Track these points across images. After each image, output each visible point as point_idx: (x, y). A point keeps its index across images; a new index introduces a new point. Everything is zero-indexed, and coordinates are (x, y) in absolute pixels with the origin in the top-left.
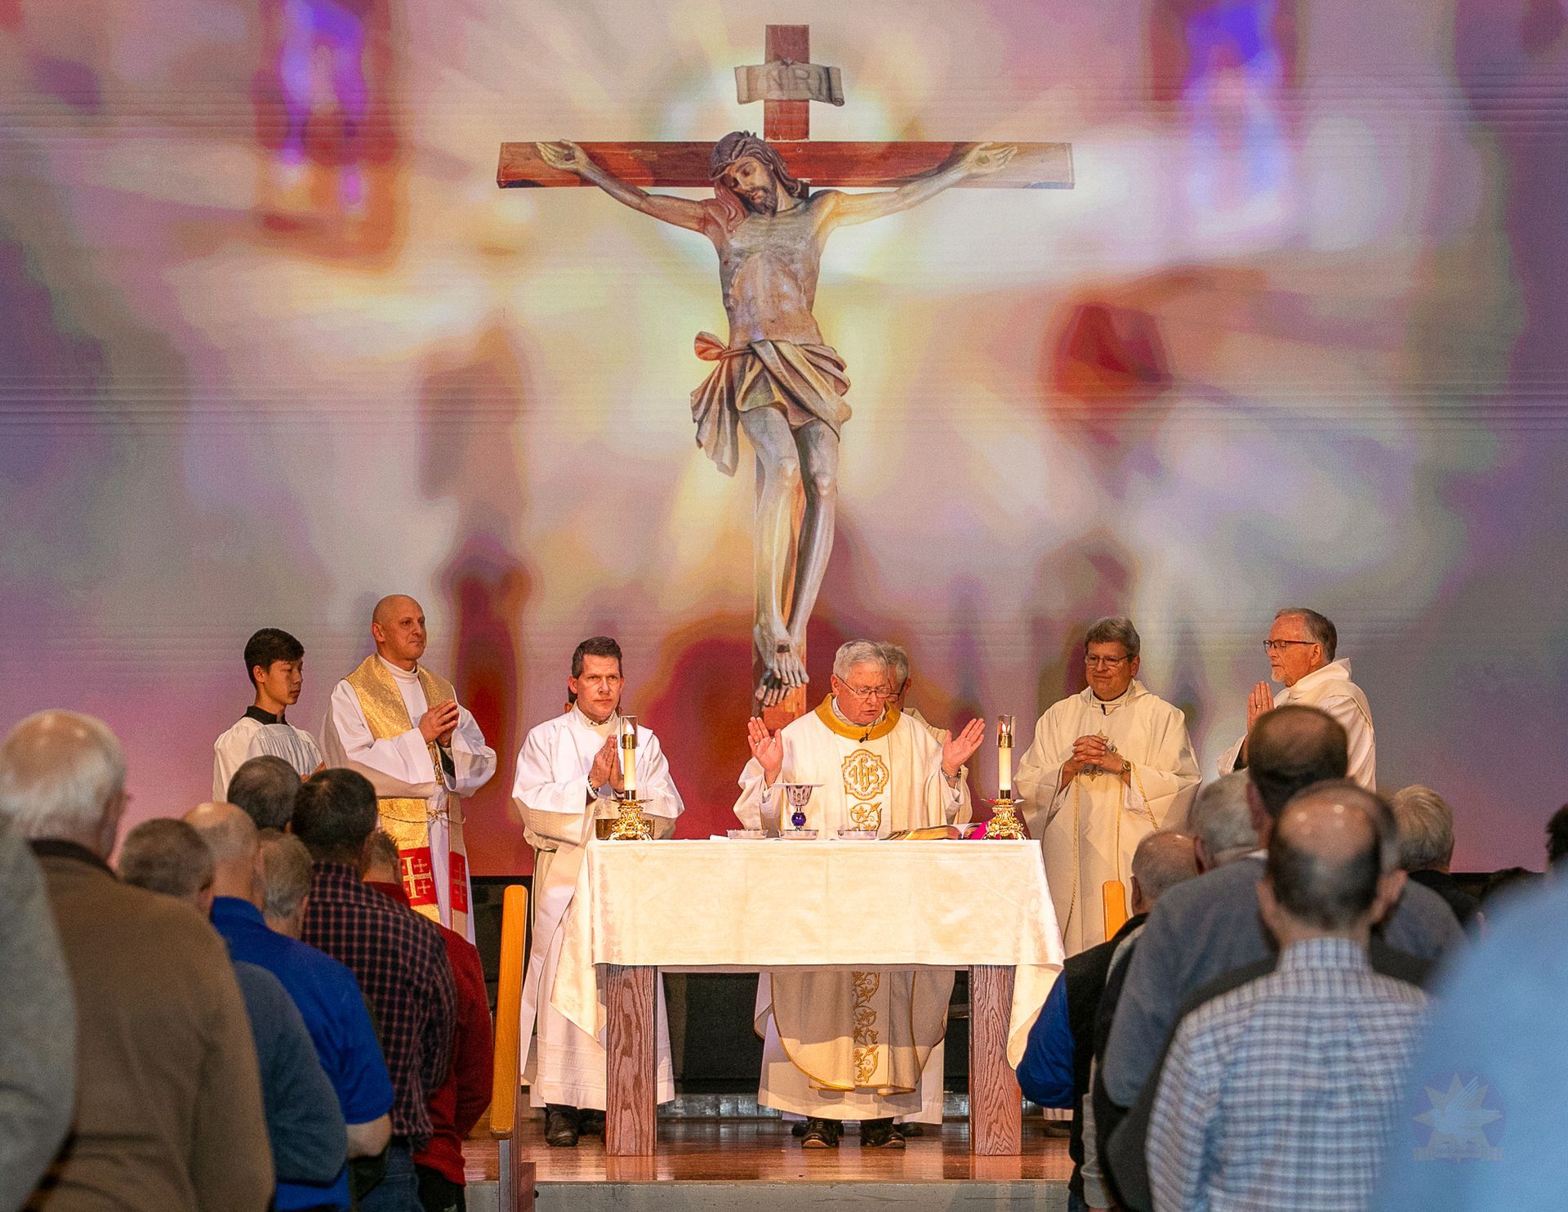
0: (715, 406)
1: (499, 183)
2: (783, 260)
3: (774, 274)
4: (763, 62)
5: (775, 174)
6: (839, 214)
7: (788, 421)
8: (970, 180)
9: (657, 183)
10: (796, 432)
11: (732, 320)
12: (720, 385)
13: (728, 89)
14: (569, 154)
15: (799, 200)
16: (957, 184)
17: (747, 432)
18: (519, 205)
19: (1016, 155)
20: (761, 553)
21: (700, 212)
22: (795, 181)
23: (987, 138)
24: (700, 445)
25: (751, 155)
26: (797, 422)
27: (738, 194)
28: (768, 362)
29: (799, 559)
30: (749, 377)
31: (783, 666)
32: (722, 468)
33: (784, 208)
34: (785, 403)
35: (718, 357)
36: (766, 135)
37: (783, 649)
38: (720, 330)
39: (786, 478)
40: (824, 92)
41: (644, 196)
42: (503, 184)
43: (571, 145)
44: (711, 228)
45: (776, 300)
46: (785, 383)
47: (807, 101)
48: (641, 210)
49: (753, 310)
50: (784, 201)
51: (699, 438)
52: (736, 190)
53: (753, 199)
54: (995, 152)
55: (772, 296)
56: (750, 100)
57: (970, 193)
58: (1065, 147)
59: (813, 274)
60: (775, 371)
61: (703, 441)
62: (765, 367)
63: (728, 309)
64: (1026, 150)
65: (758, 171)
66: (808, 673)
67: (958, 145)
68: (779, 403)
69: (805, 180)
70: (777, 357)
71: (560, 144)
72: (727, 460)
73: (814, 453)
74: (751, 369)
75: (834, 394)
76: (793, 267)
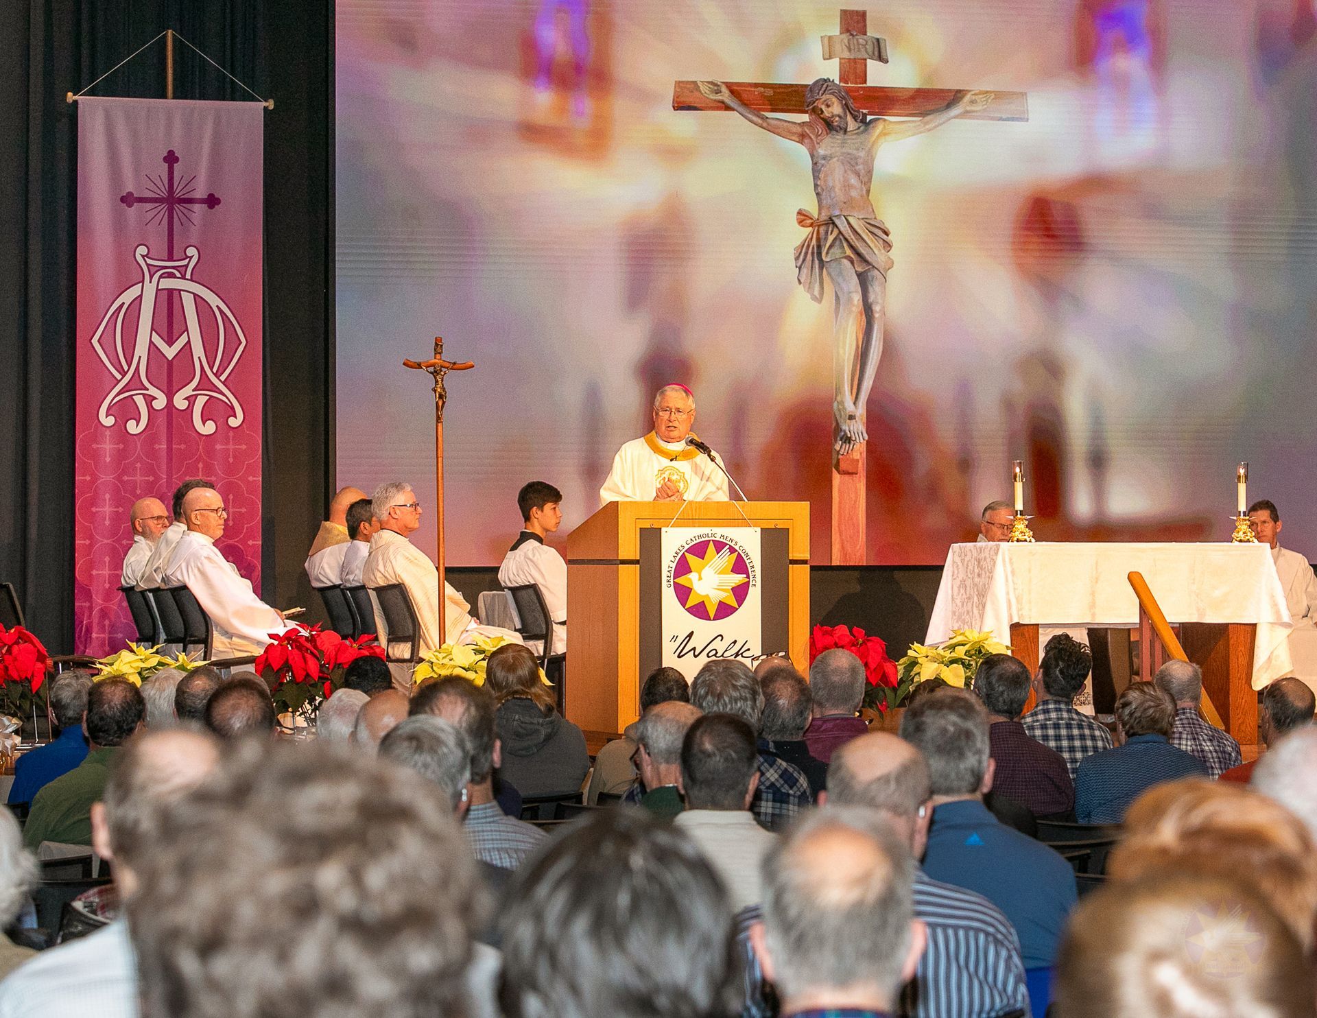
0: (809, 257)
1: (674, 107)
2: (851, 162)
3: (846, 172)
4: (838, 33)
5: (846, 107)
6: (885, 134)
7: (854, 268)
8: (966, 114)
9: (773, 111)
10: (859, 275)
11: (819, 201)
12: (812, 244)
13: (816, 50)
14: (718, 90)
15: (861, 124)
16: (956, 117)
17: (829, 274)
18: (686, 123)
19: (993, 99)
20: (838, 353)
21: (799, 130)
22: (858, 112)
23: (976, 88)
24: (800, 282)
25: (832, 94)
26: (860, 270)
27: (822, 119)
28: (842, 229)
29: (862, 357)
30: (831, 238)
31: (852, 428)
32: (814, 298)
33: (851, 129)
34: (852, 256)
35: (811, 225)
36: (840, 81)
37: (851, 417)
38: (812, 208)
39: (854, 305)
40: (876, 53)
41: (765, 119)
42: (676, 108)
43: (719, 83)
44: (806, 141)
45: (847, 189)
46: (853, 243)
47: (866, 60)
48: (763, 128)
49: (833, 195)
50: (852, 125)
51: (800, 278)
52: (822, 116)
53: (832, 122)
54: (981, 96)
55: (844, 186)
56: (830, 58)
57: (967, 123)
58: (1023, 95)
59: (870, 172)
60: (847, 236)
61: (802, 281)
62: (840, 232)
63: (817, 194)
64: (999, 96)
65: (836, 104)
66: (867, 432)
67: (959, 91)
68: (849, 256)
69: (865, 111)
70: (847, 226)
71: (711, 83)
72: (816, 293)
73: (870, 289)
74: (831, 234)
75: (883, 251)
76: (857, 168)
